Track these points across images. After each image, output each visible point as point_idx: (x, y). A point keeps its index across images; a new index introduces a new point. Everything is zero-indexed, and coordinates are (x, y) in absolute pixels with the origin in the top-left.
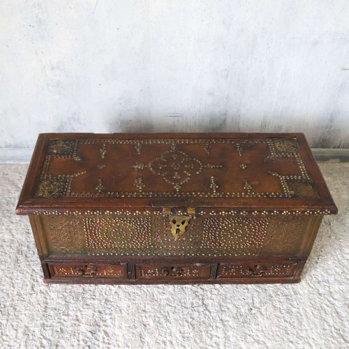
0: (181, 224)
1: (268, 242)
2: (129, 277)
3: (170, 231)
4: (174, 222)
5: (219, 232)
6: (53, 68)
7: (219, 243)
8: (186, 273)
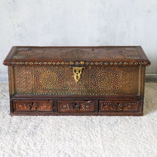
0: (78, 73)
1: (121, 86)
2: (54, 111)
3: (73, 78)
4: (75, 71)
5: (97, 78)
6: (19, 26)
7: (98, 86)
8: (83, 108)
